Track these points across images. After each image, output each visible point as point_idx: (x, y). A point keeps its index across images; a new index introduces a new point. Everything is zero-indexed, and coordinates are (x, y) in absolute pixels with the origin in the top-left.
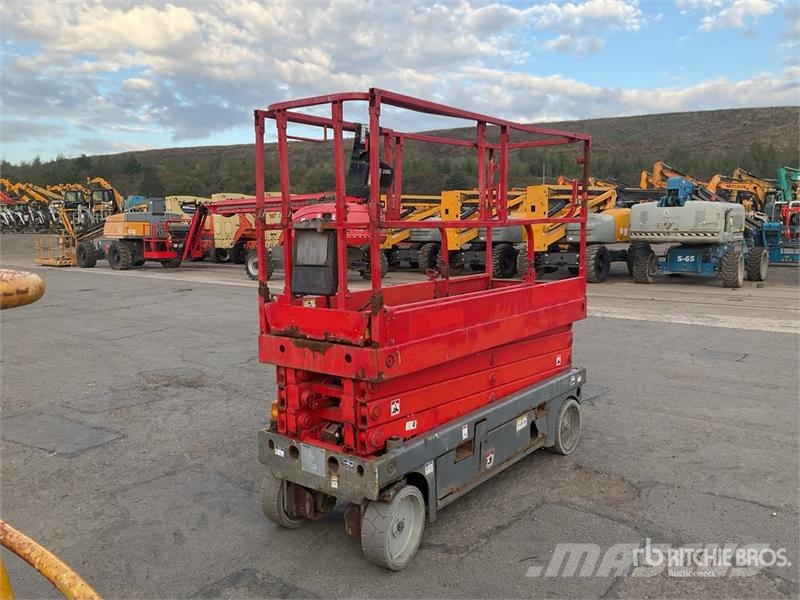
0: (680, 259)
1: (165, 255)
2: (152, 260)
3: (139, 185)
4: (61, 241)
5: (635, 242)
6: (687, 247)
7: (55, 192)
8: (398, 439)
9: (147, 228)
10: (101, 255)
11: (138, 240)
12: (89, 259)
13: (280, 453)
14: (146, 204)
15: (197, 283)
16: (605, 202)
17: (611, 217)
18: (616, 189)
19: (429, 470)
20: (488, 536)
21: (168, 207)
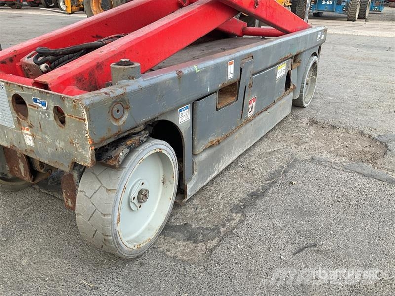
0: (324, 3)
8: (130, 64)
19: (183, 119)
20: (242, 207)
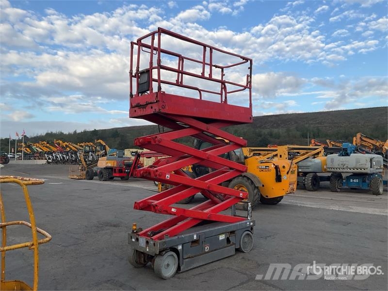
0: (351, 181)
1: (122, 175)
2: (116, 177)
3: (118, 143)
4: (80, 168)
5: (333, 172)
6: (356, 175)
7: (80, 146)
9: (115, 163)
10: (96, 174)
11: (111, 168)
12: (90, 176)
13: (134, 240)
14: (116, 152)
15: (132, 187)
16: (318, 154)
17: (320, 161)
18: (324, 148)
19: (180, 247)
21: (126, 153)
